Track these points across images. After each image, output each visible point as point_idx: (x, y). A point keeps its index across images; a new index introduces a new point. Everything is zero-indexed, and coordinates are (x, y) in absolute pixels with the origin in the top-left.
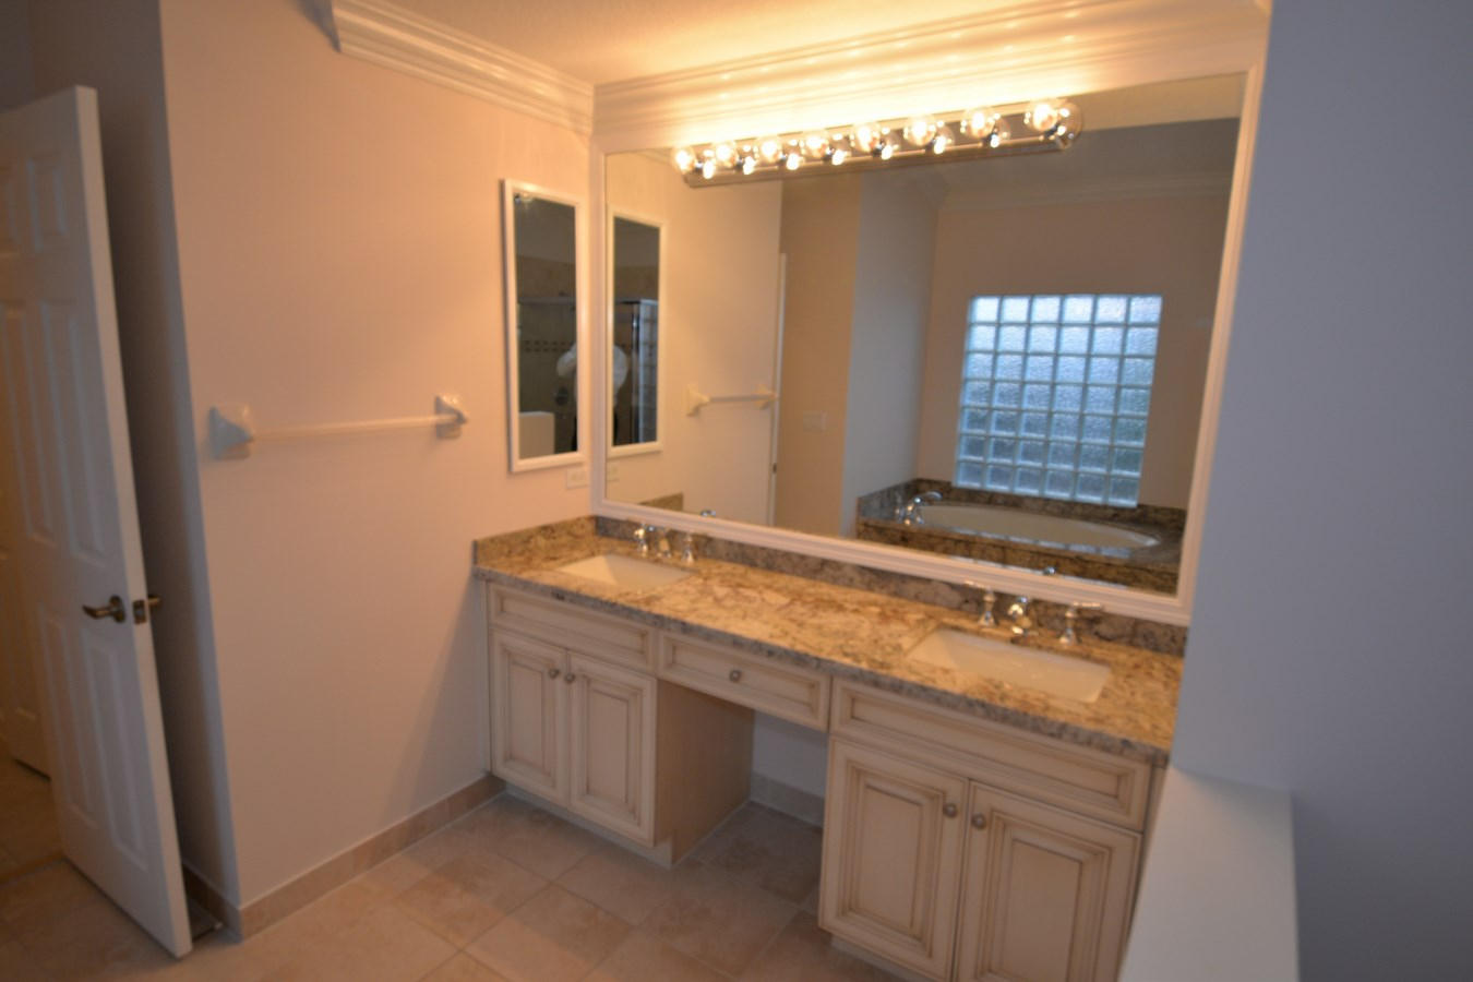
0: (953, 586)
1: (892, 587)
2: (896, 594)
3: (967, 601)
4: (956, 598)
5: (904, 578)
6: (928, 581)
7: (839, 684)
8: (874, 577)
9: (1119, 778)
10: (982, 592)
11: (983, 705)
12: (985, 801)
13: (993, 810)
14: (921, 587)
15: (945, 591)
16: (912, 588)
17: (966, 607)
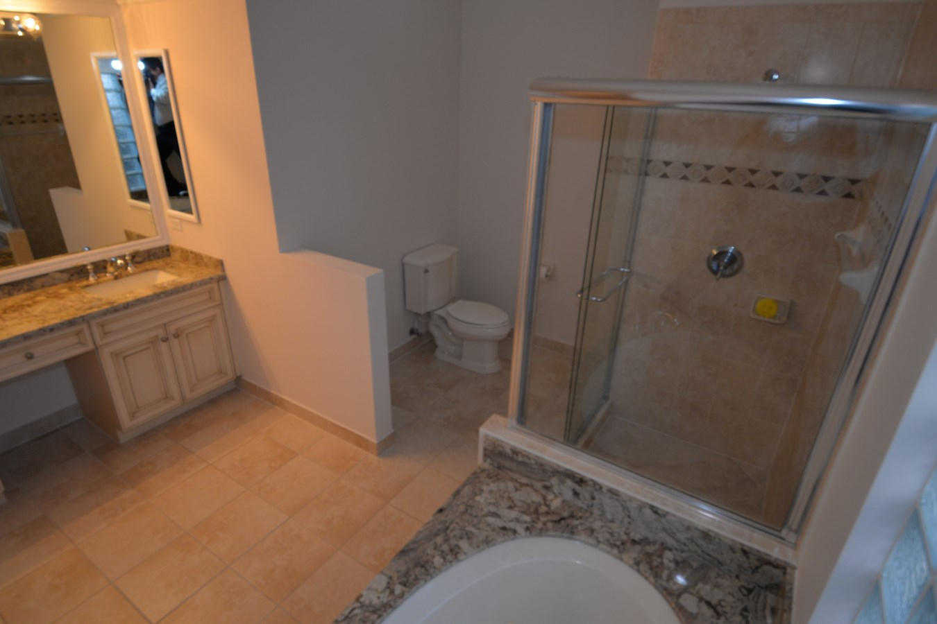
0: (62, 271)
1: (25, 287)
2: (29, 290)
3: (72, 275)
4: (65, 276)
5: (31, 280)
6: (46, 275)
7: (93, 323)
8: (11, 287)
9: (209, 292)
10: (85, 266)
11: (162, 293)
12: (172, 328)
13: (177, 330)
14: (43, 279)
15: (59, 276)
16: (38, 283)
17: (73, 278)
